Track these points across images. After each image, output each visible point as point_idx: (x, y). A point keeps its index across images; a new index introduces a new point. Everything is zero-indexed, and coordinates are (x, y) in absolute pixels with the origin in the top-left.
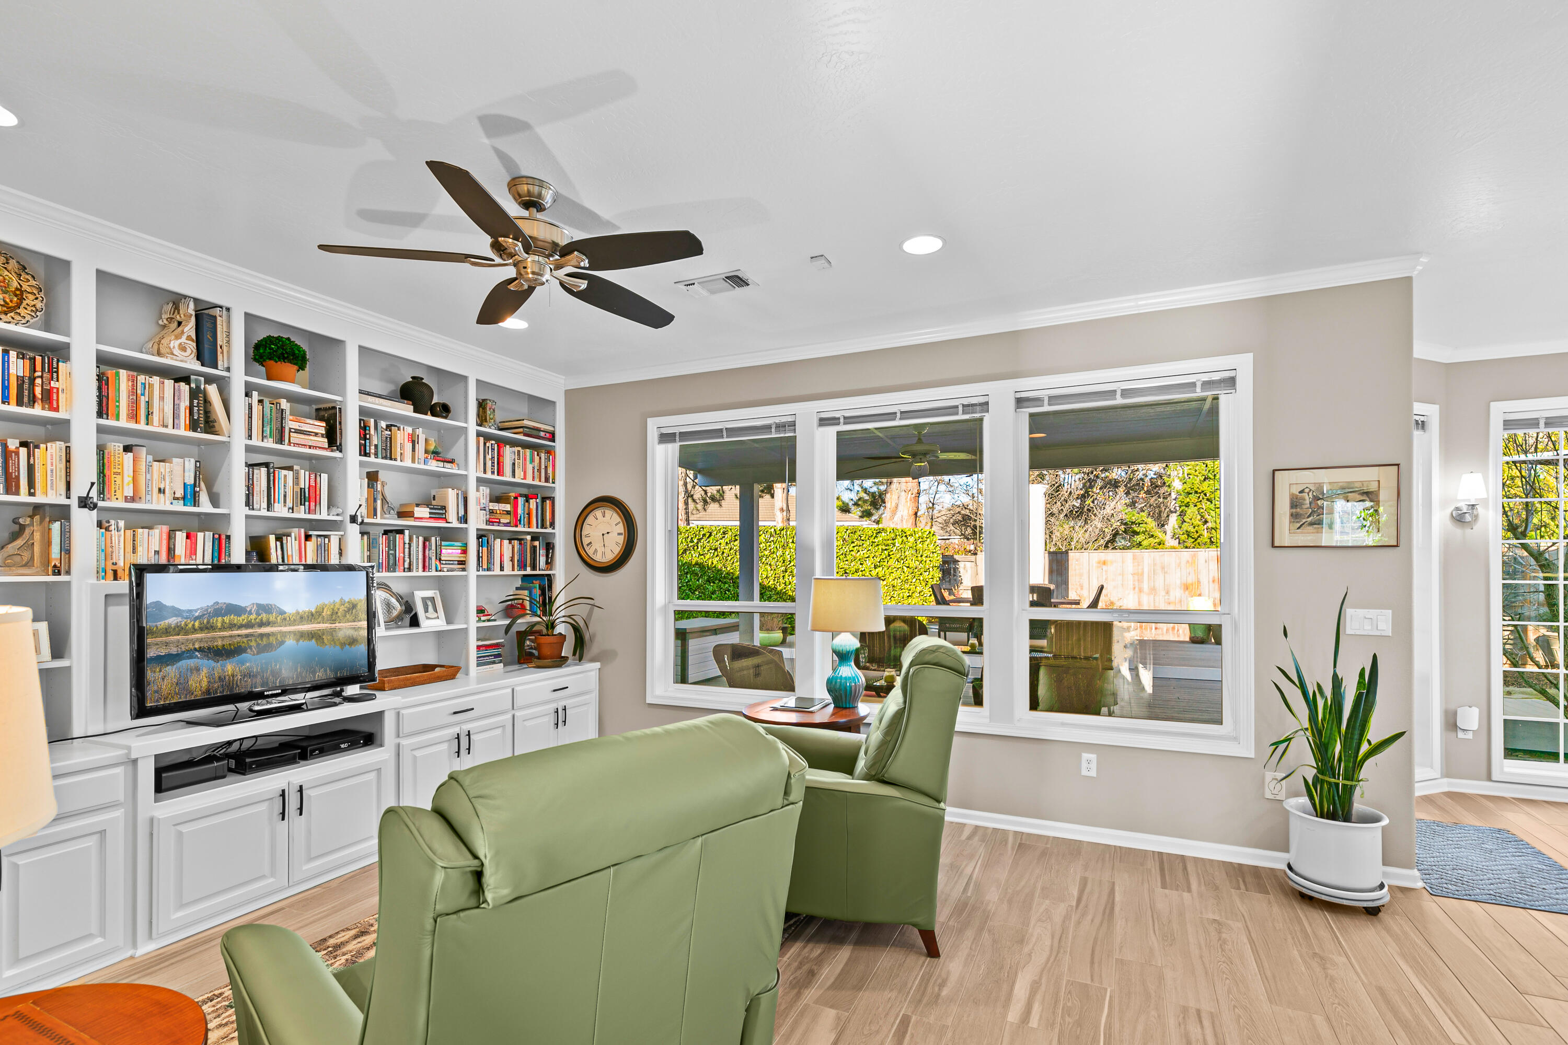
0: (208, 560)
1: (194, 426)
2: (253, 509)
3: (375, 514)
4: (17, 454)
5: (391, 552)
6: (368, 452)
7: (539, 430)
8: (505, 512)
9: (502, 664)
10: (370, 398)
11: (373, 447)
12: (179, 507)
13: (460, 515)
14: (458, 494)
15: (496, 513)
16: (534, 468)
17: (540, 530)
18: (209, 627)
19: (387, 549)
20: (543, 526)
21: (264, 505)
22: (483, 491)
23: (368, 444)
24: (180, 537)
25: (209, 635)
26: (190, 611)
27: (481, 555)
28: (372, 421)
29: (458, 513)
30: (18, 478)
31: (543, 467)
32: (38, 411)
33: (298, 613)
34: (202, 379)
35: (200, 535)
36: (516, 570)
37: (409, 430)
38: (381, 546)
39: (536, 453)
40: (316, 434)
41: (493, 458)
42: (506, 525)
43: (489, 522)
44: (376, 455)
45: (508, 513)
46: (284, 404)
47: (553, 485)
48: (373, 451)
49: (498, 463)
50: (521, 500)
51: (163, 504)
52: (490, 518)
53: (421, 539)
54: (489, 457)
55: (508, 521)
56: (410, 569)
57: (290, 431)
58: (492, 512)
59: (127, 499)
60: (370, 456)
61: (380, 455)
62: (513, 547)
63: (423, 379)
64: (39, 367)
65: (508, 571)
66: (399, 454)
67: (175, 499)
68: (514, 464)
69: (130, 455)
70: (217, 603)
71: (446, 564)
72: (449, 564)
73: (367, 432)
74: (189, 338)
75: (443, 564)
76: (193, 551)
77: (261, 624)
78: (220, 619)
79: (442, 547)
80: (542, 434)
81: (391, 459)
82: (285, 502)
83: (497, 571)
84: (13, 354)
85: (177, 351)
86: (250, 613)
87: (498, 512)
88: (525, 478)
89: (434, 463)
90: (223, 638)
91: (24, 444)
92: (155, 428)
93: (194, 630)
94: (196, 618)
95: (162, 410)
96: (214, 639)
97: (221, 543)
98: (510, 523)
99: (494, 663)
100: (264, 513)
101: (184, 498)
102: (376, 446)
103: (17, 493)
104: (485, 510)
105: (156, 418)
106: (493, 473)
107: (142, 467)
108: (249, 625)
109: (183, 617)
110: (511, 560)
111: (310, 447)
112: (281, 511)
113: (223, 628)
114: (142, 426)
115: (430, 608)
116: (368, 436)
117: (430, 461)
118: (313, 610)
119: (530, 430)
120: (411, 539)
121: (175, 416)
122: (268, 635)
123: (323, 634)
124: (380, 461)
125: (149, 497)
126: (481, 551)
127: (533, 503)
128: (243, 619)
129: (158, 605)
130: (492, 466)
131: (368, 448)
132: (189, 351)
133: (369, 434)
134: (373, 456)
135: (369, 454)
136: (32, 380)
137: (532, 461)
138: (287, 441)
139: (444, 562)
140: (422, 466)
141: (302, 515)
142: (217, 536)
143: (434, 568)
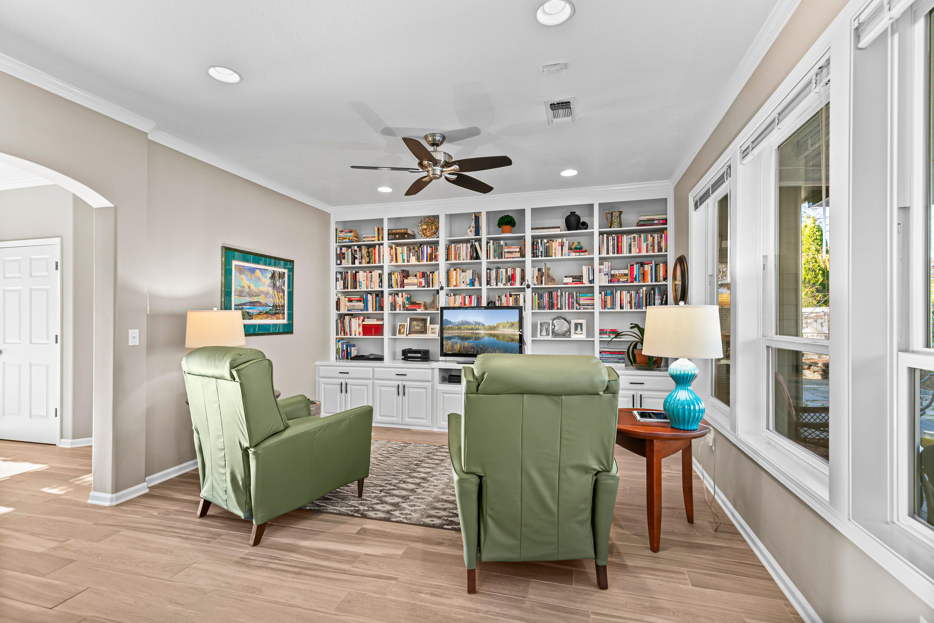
0: (475, 305)
1: (471, 258)
2: (491, 286)
3: (542, 283)
4: (429, 275)
5: (550, 300)
6: (538, 255)
7: (654, 220)
8: (622, 275)
9: (624, 364)
10: (537, 231)
11: (540, 253)
12: (468, 287)
13: (590, 279)
14: (589, 268)
15: (617, 276)
16: (647, 245)
17: (654, 283)
18: (460, 329)
19: (548, 299)
20: (656, 281)
21: (495, 284)
22: (606, 264)
23: (538, 251)
24: (467, 297)
25: (460, 331)
26: (455, 323)
27: (606, 300)
28: (540, 240)
29: (589, 278)
30: (430, 282)
31: (656, 242)
32: (433, 262)
33: (489, 326)
34: (474, 241)
35: (473, 297)
36: (633, 309)
37: (560, 240)
38: (545, 298)
39: (649, 235)
40: (516, 252)
41: (614, 244)
42: (623, 282)
43: (610, 281)
44: (542, 256)
45: (626, 275)
46: (502, 242)
47: (666, 253)
48: (540, 254)
49: (618, 247)
50: (636, 267)
51: (463, 286)
52: (611, 279)
53: (567, 293)
54: (611, 243)
55: (626, 280)
56: (561, 309)
57: (505, 253)
58: (613, 276)
59: (454, 286)
60: (539, 257)
61: (543, 256)
62: (631, 295)
63: (575, 212)
64: (434, 249)
65: (627, 308)
66: (554, 253)
67: (467, 284)
68: (630, 245)
69: (455, 271)
70: (462, 320)
71: (582, 306)
72: (585, 306)
73: (537, 246)
74: (473, 227)
75: (581, 306)
76: (470, 302)
77: (476, 329)
78: (463, 326)
79: (580, 297)
80: (656, 222)
81: (549, 256)
82: (502, 282)
83: (618, 309)
84: (429, 247)
85: (469, 233)
86: (473, 325)
87: (618, 275)
88: (640, 252)
89: (574, 254)
90: (464, 333)
91: (431, 273)
92: (461, 261)
93: (456, 329)
94: (457, 325)
95: (463, 255)
96: (461, 333)
97: (479, 299)
98: (627, 281)
99: (618, 362)
100: (495, 287)
101: (469, 284)
102: (541, 252)
103: (429, 287)
104: (608, 275)
105: (461, 258)
106: (614, 253)
107: (458, 275)
108: (472, 329)
109: (453, 325)
110: (630, 303)
111: (512, 258)
112: (501, 285)
113: (464, 330)
114: (458, 262)
115: (579, 329)
116: (538, 248)
117: (571, 253)
118: (495, 325)
119: (645, 222)
120: (562, 294)
121: (467, 256)
122: (479, 334)
123: (499, 336)
124: (543, 258)
125: (460, 285)
126: (606, 298)
127: (647, 268)
128: (470, 327)
129: (446, 320)
130: (613, 249)
131: (538, 253)
132: (473, 232)
133: (539, 247)
134: (540, 257)
135: (539, 256)
136: (432, 253)
137: (647, 240)
138: (503, 257)
139: (581, 305)
140: (567, 257)
141: (509, 286)
142: (478, 297)
143: (575, 308)
